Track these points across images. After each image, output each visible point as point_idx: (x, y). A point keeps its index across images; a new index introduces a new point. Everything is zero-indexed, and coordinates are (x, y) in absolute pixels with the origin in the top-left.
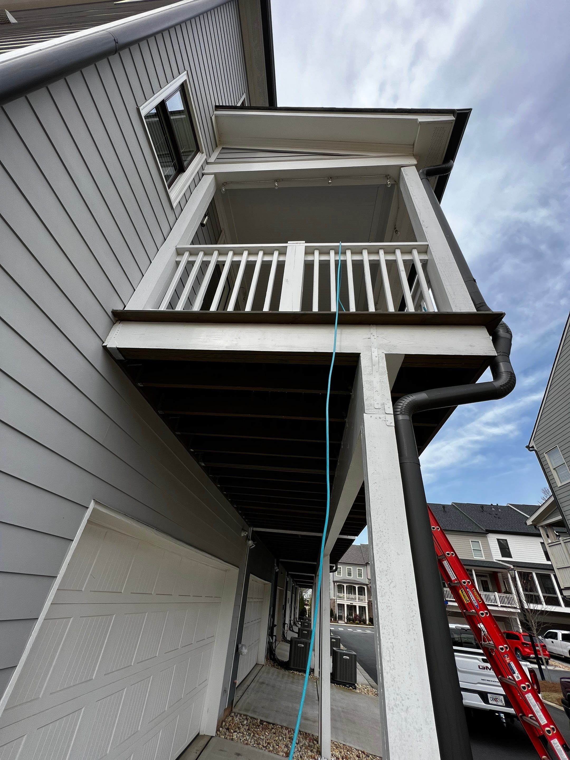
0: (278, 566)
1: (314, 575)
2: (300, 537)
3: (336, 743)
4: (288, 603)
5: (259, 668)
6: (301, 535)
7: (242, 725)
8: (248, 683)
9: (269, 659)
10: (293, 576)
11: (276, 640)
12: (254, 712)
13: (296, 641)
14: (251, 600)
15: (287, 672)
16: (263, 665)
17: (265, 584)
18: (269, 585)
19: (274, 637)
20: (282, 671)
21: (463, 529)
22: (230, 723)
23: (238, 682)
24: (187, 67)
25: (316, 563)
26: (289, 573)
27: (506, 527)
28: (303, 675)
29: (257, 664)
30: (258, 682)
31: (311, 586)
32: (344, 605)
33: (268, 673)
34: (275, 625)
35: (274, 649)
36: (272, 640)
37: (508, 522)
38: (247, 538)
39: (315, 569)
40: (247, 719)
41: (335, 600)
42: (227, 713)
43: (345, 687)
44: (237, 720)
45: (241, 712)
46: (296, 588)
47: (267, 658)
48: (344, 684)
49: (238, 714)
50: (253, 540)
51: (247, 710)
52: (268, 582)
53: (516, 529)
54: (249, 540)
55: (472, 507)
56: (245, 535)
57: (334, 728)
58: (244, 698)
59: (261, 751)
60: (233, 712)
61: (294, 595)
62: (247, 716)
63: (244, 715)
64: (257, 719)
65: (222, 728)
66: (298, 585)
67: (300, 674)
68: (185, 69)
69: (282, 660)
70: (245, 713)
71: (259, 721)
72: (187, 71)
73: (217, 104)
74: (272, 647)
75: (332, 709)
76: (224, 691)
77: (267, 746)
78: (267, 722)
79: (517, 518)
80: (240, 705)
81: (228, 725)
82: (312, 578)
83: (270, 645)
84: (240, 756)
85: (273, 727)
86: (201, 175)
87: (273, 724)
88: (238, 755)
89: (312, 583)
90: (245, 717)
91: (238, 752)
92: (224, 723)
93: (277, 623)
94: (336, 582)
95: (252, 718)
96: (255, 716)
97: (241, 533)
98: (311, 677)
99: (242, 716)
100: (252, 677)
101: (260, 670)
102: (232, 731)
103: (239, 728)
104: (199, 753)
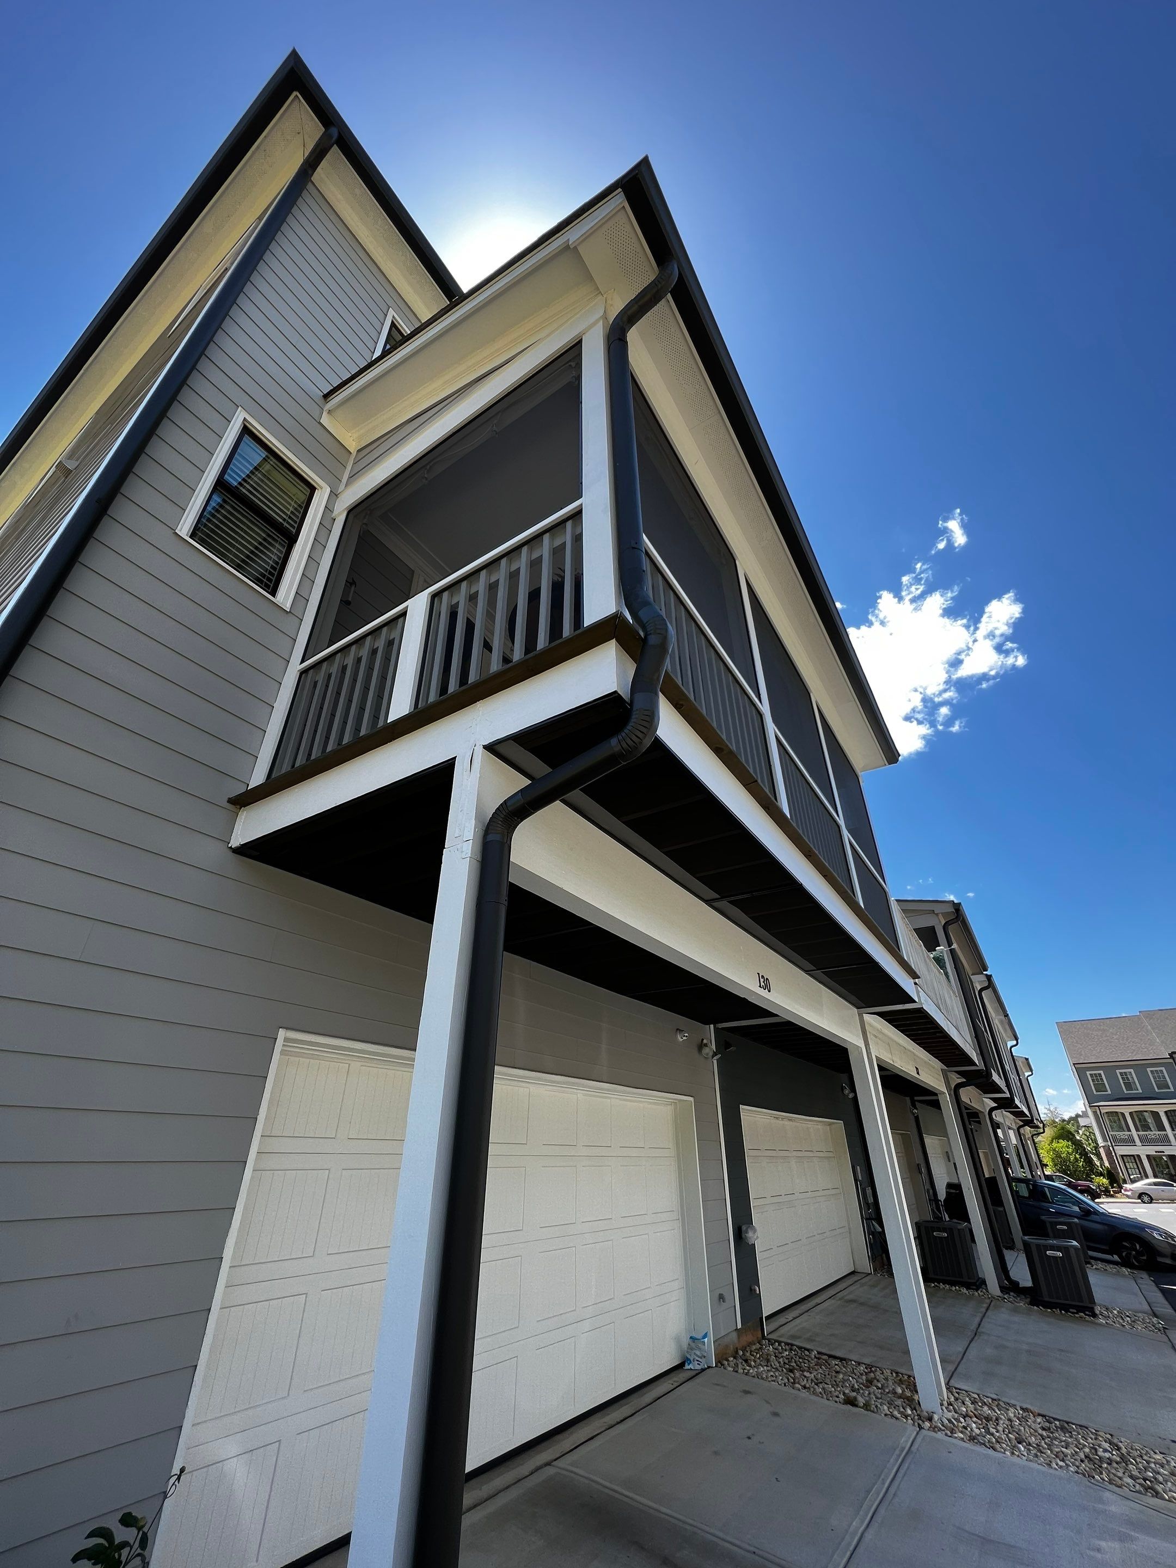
0: (850, 1087)
5: (855, 1278)
7: (776, 1356)
8: (820, 1299)
12: (813, 1341)
13: (927, 1227)
14: (782, 1154)
16: (870, 1274)
17: (830, 1124)
18: (838, 1125)
22: (753, 1353)
24: (242, 401)
28: (960, 1291)
29: (854, 1273)
30: (842, 1298)
32: (1139, 1156)
33: (874, 1286)
38: (703, 1045)
40: (790, 1349)
42: (750, 1338)
43: (1066, 1312)
44: (770, 1348)
45: (781, 1339)
47: (876, 1261)
48: (1066, 1308)
49: (776, 1341)
51: (793, 1337)
56: (685, 1038)
58: (797, 1321)
59: (794, 1392)
60: (767, 1339)
62: (792, 1345)
63: (787, 1344)
64: (811, 1351)
65: (734, 1358)
67: (954, 1288)
70: (789, 1341)
71: (815, 1353)
72: (241, 405)
73: (328, 390)
76: (720, 1298)
77: (811, 1387)
78: (830, 1356)
80: (786, 1329)
81: (748, 1354)
84: (748, 1395)
85: (837, 1363)
86: (330, 523)
87: (841, 1359)
88: (748, 1393)
90: (787, 1347)
91: (748, 1389)
92: (738, 1352)
94: (1099, 1106)
95: (800, 1348)
96: (808, 1347)
97: (676, 1035)
98: (981, 1294)
99: (783, 1344)
100: (831, 1292)
101: (856, 1282)
102: (753, 1363)
103: (768, 1361)
104: (676, 1384)
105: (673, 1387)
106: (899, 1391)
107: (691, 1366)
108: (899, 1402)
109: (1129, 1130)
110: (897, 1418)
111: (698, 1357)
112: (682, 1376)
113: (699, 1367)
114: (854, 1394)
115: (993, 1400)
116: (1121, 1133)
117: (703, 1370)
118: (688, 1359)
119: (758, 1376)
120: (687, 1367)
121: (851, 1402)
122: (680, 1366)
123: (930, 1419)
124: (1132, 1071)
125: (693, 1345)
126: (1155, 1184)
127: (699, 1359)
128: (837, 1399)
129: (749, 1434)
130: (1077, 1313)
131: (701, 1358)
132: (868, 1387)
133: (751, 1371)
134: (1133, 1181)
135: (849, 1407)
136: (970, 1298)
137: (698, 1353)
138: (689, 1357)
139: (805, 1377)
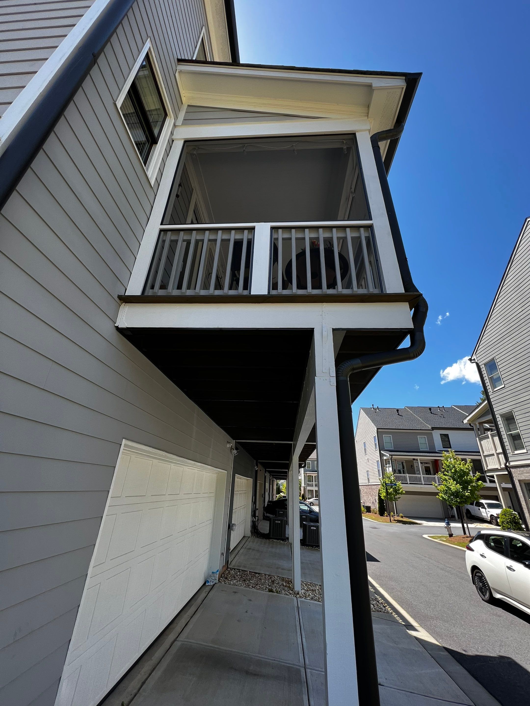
0: (257, 465)
1: (287, 470)
2: (275, 445)
3: (305, 582)
4: (267, 492)
5: (246, 539)
6: (275, 443)
7: (236, 575)
8: (238, 549)
9: (253, 533)
10: (270, 472)
11: (258, 519)
12: (245, 567)
13: (274, 519)
14: (237, 492)
15: (268, 541)
16: (249, 537)
17: (247, 480)
18: (251, 480)
19: (257, 518)
20: (264, 540)
21: (412, 428)
22: (227, 575)
23: (232, 548)
24: (150, 34)
25: (288, 462)
26: (267, 469)
27: (448, 424)
28: (280, 542)
29: (244, 537)
30: (246, 548)
31: (286, 478)
32: (313, 490)
33: (253, 542)
34: (257, 509)
35: (257, 525)
36: (255, 519)
37: (450, 420)
38: (232, 449)
39: (287, 466)
40: (239, 572)
41: (306, 487)
42: (225, 568)
43: (312, 547)
44: (232, 572)
45: (235, 568)
46: (273, 480)
47: (252, 532)
48: (312, 546)
49: (233, 569)
50: (237, 449)
51: (234, 566)
52: (250, 479)
53: (456, 425)
54: (234, 450)
55: (421, 410)
56: (230, 446)
57: (303, 574)
58: (236, 559)
59: (251, 589)
60: (229, 568)
61: (271, 486)
62: (239, 569)
63: (237, 569)
64: (247, 571)
65: (222, 578)
66: (275, 478)
67: (278, 541)
68: (148, 36)
69: (263, 532)
70: (238, 568)
71: (248, 572)
72: (150, 37)
73: (179, 58)
74: (256, 524)
75: (302, 563)
76: (222, 554)
77: (255, 586)
78: (254, 573)
79: (458, 417)
80: (233, 563)
81: (226, 576)
82: (286, 472)
83: (253, 523)
84: (236, 593)
85: (258, 575)
86: (171, 142)
87: (259, 574)
88: (235, 592)
89: (286, 476)
90: (238, 571)
91: (234, 591)
92: (223, 575)
93: (259, 507)
94: (306, 473)
95: (243, 570)
96: (245, 569)
97: (227, 445)
98: (287, 542)
99: (236, 570)
100: (241, 545)
101: (247, 540)
102: (229, 579)
103: (235, 577)
104: (207, 593)
105: (206, 594)
106: (285, 584)
107: (209, 584)
108: (286, 589)
109: (313, 482)
110: (288, 595)
111: (213, 579)
112: (208, 589)
113: (212, 584)
114: (270, 587)
115: (310, 583)
116: (310, 483)
117: (214, 585)
118: (207, 581)
119: (234, 584)
120: (207, 584)
121: (271, 591)
122: (205, 584)
123: (298, 594)
124: (310, 462)
125: (212, 575)
126: (316, 500)
127: (213, 581)
128: (266, 590)
129: (246, 611)
130: (316, 548)
131: (214, 580)
132: (273, 584)
133: (231, 583)
134: (309, 499)
135: (271, 593)
136: (284, 544)
137: (213, 578)
138: (208, 580)
139: (251, 583)
